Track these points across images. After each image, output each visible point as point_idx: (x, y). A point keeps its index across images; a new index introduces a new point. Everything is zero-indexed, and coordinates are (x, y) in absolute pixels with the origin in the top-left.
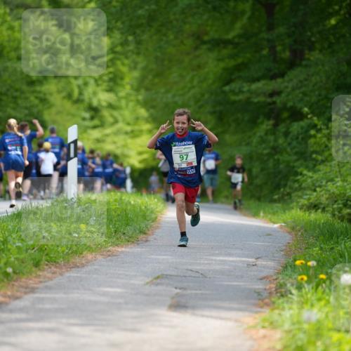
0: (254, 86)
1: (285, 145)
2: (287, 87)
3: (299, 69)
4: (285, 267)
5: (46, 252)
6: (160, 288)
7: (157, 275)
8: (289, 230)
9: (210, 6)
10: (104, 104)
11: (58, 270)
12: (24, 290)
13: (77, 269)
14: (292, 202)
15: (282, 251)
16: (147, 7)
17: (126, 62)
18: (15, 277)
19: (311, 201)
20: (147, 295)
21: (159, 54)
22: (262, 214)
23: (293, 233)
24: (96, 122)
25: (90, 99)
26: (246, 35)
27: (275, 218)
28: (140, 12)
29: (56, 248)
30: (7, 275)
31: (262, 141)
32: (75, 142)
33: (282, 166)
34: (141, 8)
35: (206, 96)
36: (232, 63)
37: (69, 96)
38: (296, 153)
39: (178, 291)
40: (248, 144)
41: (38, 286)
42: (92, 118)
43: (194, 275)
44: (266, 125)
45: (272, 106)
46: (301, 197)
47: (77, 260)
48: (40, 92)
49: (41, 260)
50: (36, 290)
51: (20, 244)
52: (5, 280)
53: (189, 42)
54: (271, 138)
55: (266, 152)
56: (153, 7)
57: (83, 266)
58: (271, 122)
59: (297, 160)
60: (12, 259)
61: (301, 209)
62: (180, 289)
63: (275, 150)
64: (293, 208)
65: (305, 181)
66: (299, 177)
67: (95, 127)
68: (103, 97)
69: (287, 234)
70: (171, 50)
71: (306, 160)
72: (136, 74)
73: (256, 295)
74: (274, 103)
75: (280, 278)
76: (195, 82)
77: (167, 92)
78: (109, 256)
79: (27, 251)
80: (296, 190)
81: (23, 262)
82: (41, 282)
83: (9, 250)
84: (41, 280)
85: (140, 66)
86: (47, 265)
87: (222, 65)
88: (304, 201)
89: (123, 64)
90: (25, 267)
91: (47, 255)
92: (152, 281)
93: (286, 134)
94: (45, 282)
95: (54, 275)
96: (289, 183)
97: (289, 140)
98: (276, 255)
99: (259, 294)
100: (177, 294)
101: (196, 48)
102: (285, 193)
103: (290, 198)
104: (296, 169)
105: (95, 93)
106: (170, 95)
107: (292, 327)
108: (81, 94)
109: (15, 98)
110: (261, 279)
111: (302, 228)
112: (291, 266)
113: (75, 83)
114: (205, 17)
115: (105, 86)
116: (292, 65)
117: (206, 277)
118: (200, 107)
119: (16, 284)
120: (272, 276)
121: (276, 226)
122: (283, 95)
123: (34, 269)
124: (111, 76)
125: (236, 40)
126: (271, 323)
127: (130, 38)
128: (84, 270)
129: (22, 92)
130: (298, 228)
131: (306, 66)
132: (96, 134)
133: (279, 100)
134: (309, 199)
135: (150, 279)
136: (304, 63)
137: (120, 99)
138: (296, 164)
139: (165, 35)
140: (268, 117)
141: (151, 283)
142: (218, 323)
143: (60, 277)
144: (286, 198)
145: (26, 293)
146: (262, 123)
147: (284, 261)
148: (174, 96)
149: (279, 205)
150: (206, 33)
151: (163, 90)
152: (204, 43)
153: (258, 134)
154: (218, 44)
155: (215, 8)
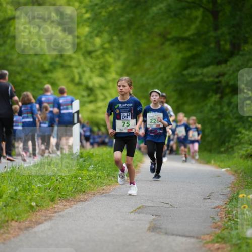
0: (205, 70)
1: (228, 112)
2: (229, 70)
3: (238, 57)
4: (231, 199)
5: (59, 191)
6: (141, 215)
7: (139, 206)
8: (233, 173)
9: (172, 14)
10: (97, 85)
11: (68, 203)
12: (44, 218)
13: (81, 203)
14: (234, 153)
15: (228, 188)
16: (127, 15)
17: (113, 55)
18: (38, 208)
19: (248, 152)
20: (132, 220)
21: (136, 48)
22: (212, 162)
23: (236, 175)
24: (91, 98)
25: (87, 82)
26: (198, 34)
27: (222, 165)
28: (122, 19)
29: (66, 188)
30: (31, 207)
31: (212, 109)
32: (78, 112)
33: (226, 127)
34: (123, 16)
35: (171, 78)
36: (188, 54)
37: (72, 80)
38: (237, 118)
39: (154, 217)
40: (201, 112)
41: (53, 215)
42: (89, 95)
43: (165, 206)
44: (215, 98)
45: (219, 85)
46: (241, 149)
47: (81, 196)
48: (51, 78)
49: (56, 196)
50: (53, 218)
51: (40, 185)
52: (31, 211)
53: (158, 40)
54: (218, 107)
55: (214, 117)
56: (131, 15)
57: (86, 200)
58: (218, 96)
59: (237, 123)
60: (35, 196)
61: (241, 157)
62: (156, 216)
63: (221, 116)
64: (235, 157)
65: (243, 137)
66: (239, 135)
67: (91, 102)
68: (96, 81)
69: (231, 176)
70: (144, 46)
71: (243, 123)
72: (120, 64)
73: (211, 219)
74: (220, 82)
75: (228, 207)
76: (163, 68)
77: (142, 76)
78: (104, 193)
79: (45, 190)
80: (237, 144)
81: (43, 198)
82: (56, 212)
83: (33, 190)
84: (56, 210)
85: (123, 58)
86: (60, 200)
87: (181, 56)
88: (243, 152)
89: (110, 57)
90: (44, 202)
91: (60, 193)
92: (135, 210)
93: (229, 104)
94: (59, 212)
95: (65, 207)
96: (232, 139)
97: (231, 108)
98: (224, 191)
99: (213, 218)
100: (153, 219)
101: (163, 44)
102: (230, 146)
103: (233, 150)
104: (236, 129)
105: (90, 78)
106: (144, 78)
107: (239, 242)
108: (80, 78)
109: (34, 83)
110: (215, 208)
111: (242, 171)
112: (235, 198)
113: (75, 71)
114: (169, 22)
115: (97, 72)
116: (232, 54)
117: (174, 207)
118: (166, 86)
119: (38, 214)
120: (222, 206)
121: (223, 170)
122: (226, 76)
123: (51, 203)
124: (102, 65)
125: (191, 38)
126: (223, 239)
127: (115, 38)
128: (86, 203)
129: (39, 78)
130: (239, 171)
131: (242, 55)
132: (91, 107)
133: (224, 80)
134: (247, 151)
135: (134, 209)
136: (241, 53)
137: (108, 82)
138: (237, 126)
139: (140, 35)
140: (216, 92)
141: (135, 211)
142: (184, 239)
143: (70, 208)
144: (230, 150)
145: (46, 220)
146: (211, 96)
147: (230, 195)
148: (147, 79)
149: (225, 155)
150: (170, 33)
151: (139, 75)
152: (168, 40)
153: (209, 105)
154: (178, 40)
155: (176, 15)
